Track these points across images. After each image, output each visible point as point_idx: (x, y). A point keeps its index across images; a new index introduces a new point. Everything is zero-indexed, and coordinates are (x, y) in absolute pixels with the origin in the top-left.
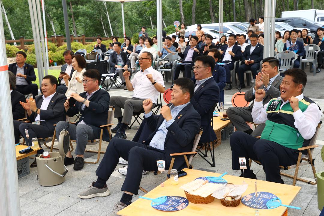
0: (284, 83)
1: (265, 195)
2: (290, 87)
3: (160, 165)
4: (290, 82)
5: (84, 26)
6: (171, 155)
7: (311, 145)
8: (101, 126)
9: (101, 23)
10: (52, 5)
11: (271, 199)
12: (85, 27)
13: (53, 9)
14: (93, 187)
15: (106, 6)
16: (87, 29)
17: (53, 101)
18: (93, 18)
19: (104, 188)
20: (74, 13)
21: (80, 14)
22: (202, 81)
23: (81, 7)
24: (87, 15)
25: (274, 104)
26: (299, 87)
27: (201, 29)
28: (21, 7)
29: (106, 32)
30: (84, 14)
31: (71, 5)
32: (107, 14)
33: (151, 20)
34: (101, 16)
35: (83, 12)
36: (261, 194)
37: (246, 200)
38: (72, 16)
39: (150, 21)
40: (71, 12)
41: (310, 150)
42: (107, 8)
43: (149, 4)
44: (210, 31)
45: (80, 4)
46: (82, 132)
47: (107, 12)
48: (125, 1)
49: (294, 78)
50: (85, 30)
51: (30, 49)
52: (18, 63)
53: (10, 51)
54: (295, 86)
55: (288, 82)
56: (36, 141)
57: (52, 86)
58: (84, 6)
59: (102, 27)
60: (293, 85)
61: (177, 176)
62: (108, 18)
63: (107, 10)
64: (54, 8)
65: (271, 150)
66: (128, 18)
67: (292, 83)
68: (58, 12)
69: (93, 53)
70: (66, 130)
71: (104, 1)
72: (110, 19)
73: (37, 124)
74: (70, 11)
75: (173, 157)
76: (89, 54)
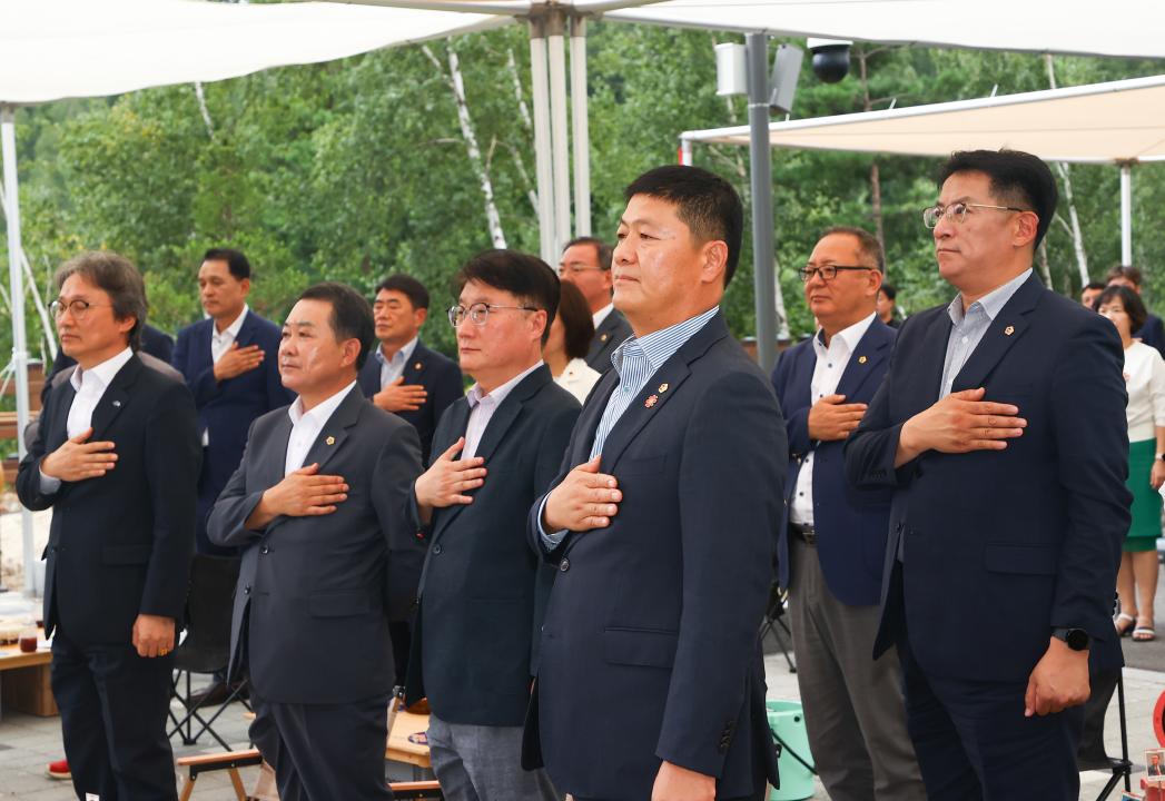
5: (942, 288)
13: (782, 201)
15: (1067, 184)
20: (890, 222)
21: (918, 225)
22: (991, 304)
31: (875, 179)
40: (873, 216)
47: (1074, 215)
48: (1142, 158)
62: (1078, 246)
63: (1074, 202)
64: (791, 194)
74: (865, 209)
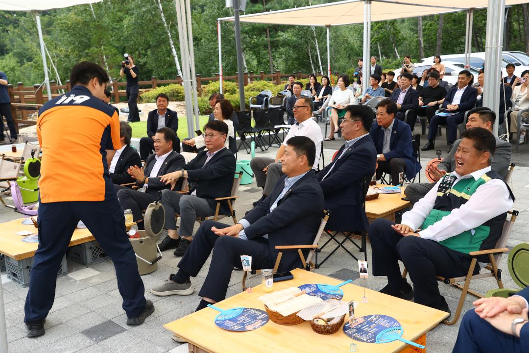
0: (461, 150)
1: (384, 320)
2: (470, 156)
3: (244, 261)
4: (469, 150)
6: (277, 247)
7: (498, 247)
8: (216, 199)
9: (308, 55)
10: (244, 33)
11: (390, 327)
12: (286, 60)
13: (245, 38)
14: (170, 281)
15: (315, 33)
16: (290, 62)
17: (166, 163)
18: (297, 48)
19: (185, 284)
20: (272, 43)
21: (279, 43)
22: (350, 143)
23: (282, 34)
24: (289, 45)
25: (448, 182)
26: (484, 157)
27: (440, 61)
28: (206, 36)
29: (314, 66)
30: (285, 44)
31: (268, 32)
32: (315, 42)
33: (379, 49)
34: (309, 45)
35: (283, 41)
36: (379, 318)
37: (352, 326)
38: (269, 46)
39: (378, 51)
40: (267, 41)
41: (492, 255)
42: (316, 35)
43: (376, 27)
44: (455, 65)
45: (280, 30)
46: (187, 207)
47: (316, 40)
48: (332, 25)
49: (476, 143)
50: (286, 65)
51: (205, 90)
52: (160, 109)
53: (180, 93)
54: (478, 156)
55: (466, 148)
56: (129, 213)
57: (167, 143)
58: (286, 32)
59: (310, 60)
60: (474, 154)
61: (271, 280)
62: (317, 48)
63: (316, 37)
64: (247, 36)
65: (421, 254)
66: (348, 47)
67: (473, 151)
68: (252, 42)
69: (280, 95)
70: (158, 202)
71: (313, 26)
72: (319, 49)
73: (142, 191)
74: (266, 39)
75: (280, 250)
76: (274, 98)
